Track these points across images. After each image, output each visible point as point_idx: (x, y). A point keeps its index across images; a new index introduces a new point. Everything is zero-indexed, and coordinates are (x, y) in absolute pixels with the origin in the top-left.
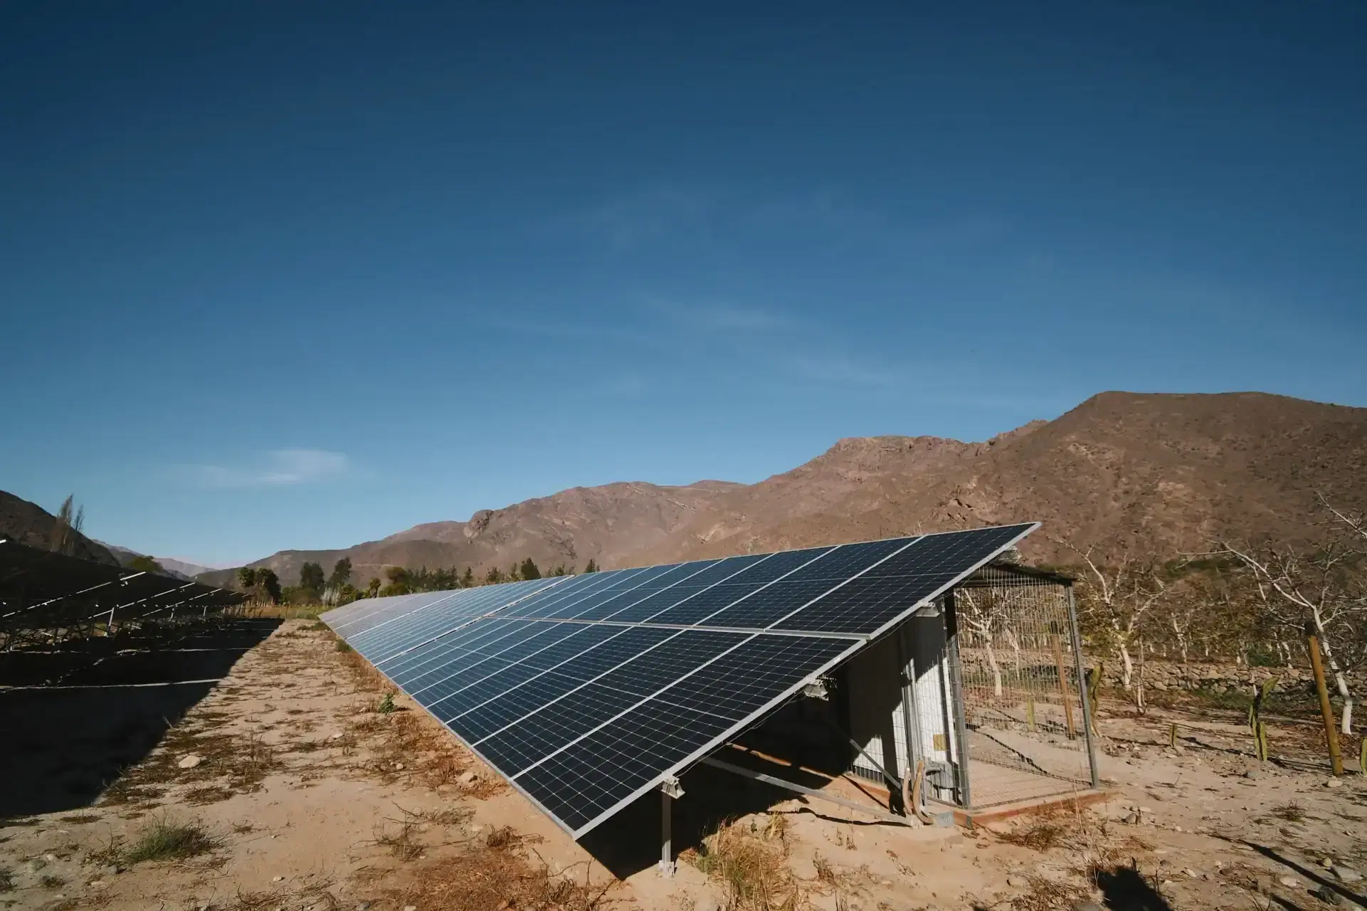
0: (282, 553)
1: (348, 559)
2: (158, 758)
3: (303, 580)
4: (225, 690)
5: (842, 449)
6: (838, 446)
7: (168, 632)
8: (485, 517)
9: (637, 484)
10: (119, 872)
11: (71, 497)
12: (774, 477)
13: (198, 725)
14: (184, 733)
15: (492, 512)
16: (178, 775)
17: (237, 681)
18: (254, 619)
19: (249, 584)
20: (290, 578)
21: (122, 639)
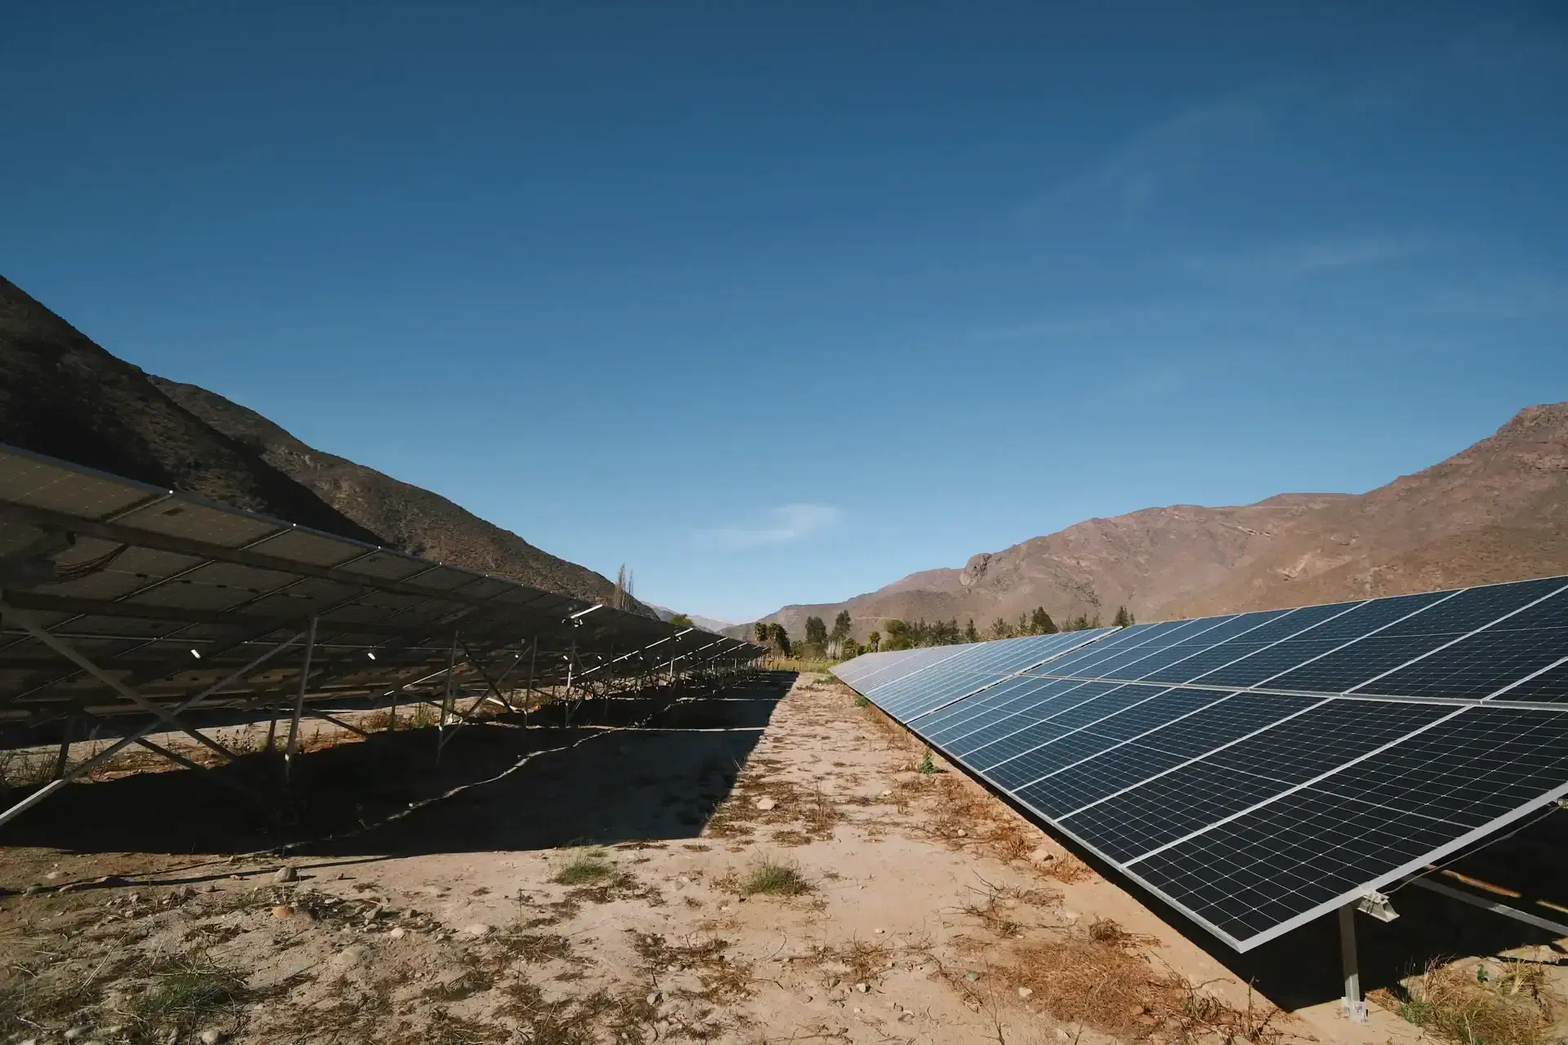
0: (787, 608)
1: (846, 612)
2: (738, 798)
3: (809, 633)
4: (771, 739)
5: (1527, 424)
6: (1519, 421)
7: (711, 682)
8: (982, 562)
9: (1176, 508)
10: (742, 900)
11: (623, 567)
12: (1402, 479)
13: (760, 769)
14: (751, 776)
15: (990, 556)
16: (759, 816)
17: (779, 730)
18: (773, 672)
19: (763, 638)
20: (797, 633)
21: (679, 688)
